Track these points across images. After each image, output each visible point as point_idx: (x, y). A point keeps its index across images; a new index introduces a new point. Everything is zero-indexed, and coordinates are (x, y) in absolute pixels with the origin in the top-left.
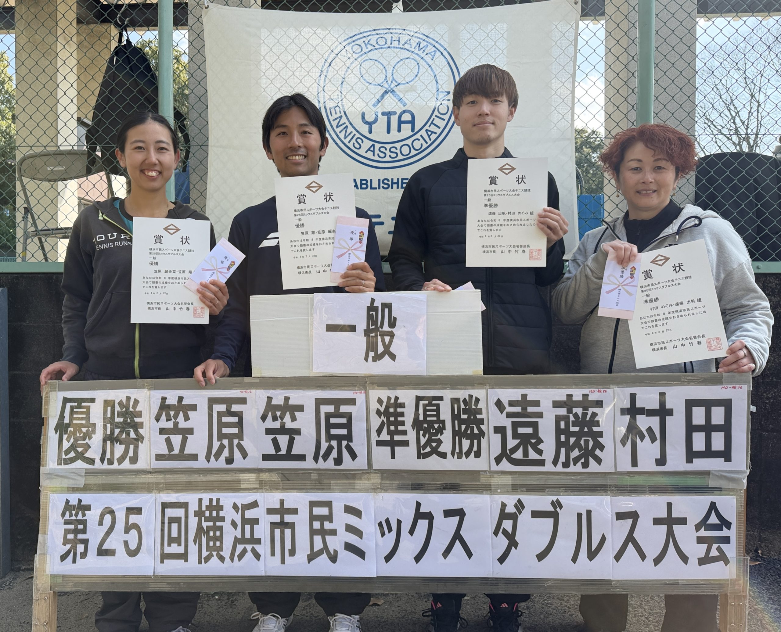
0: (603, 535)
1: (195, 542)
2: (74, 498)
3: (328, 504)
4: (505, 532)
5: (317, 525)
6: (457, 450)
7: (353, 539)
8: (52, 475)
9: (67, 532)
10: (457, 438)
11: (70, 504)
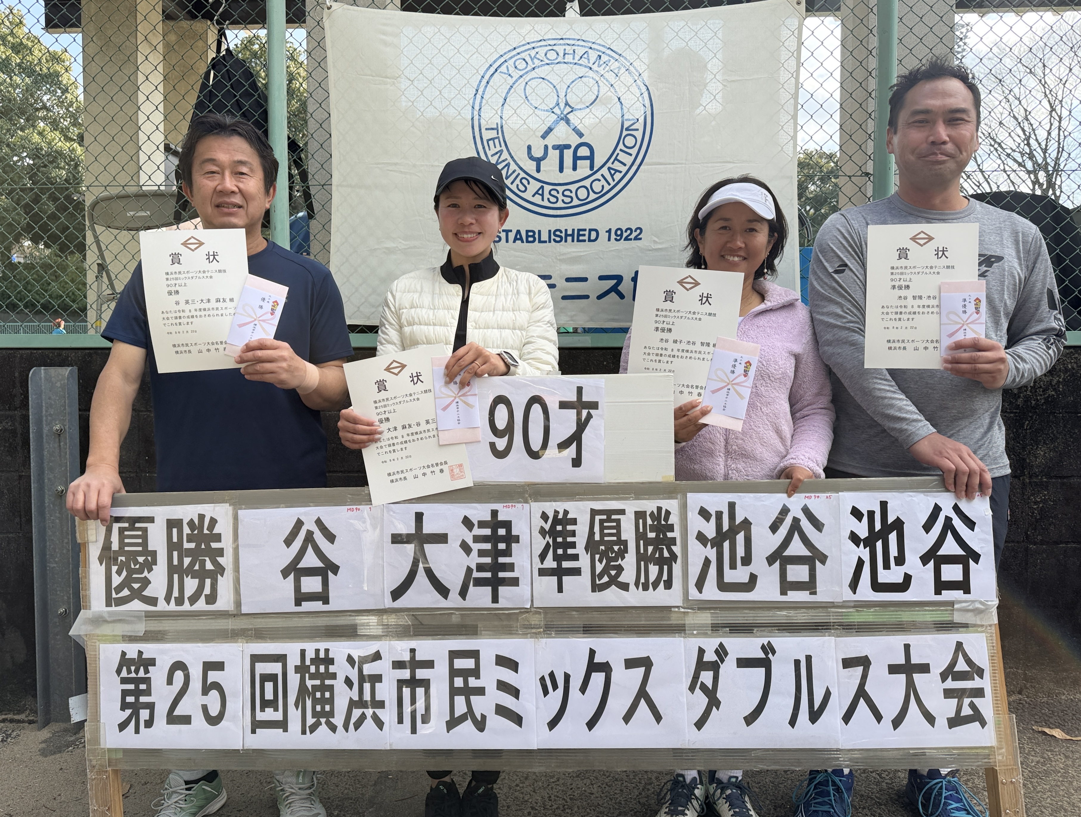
0: (828, 688)
1: (297, 706)
2: (132, 651)
3: (475, 654)
4: (703, 687)
5: (459, 682)
6: (642, 580)
7: (507, 700)
8: (98, 620)
9: (125, 693)
10: (642, 563)
11: (127, 657)
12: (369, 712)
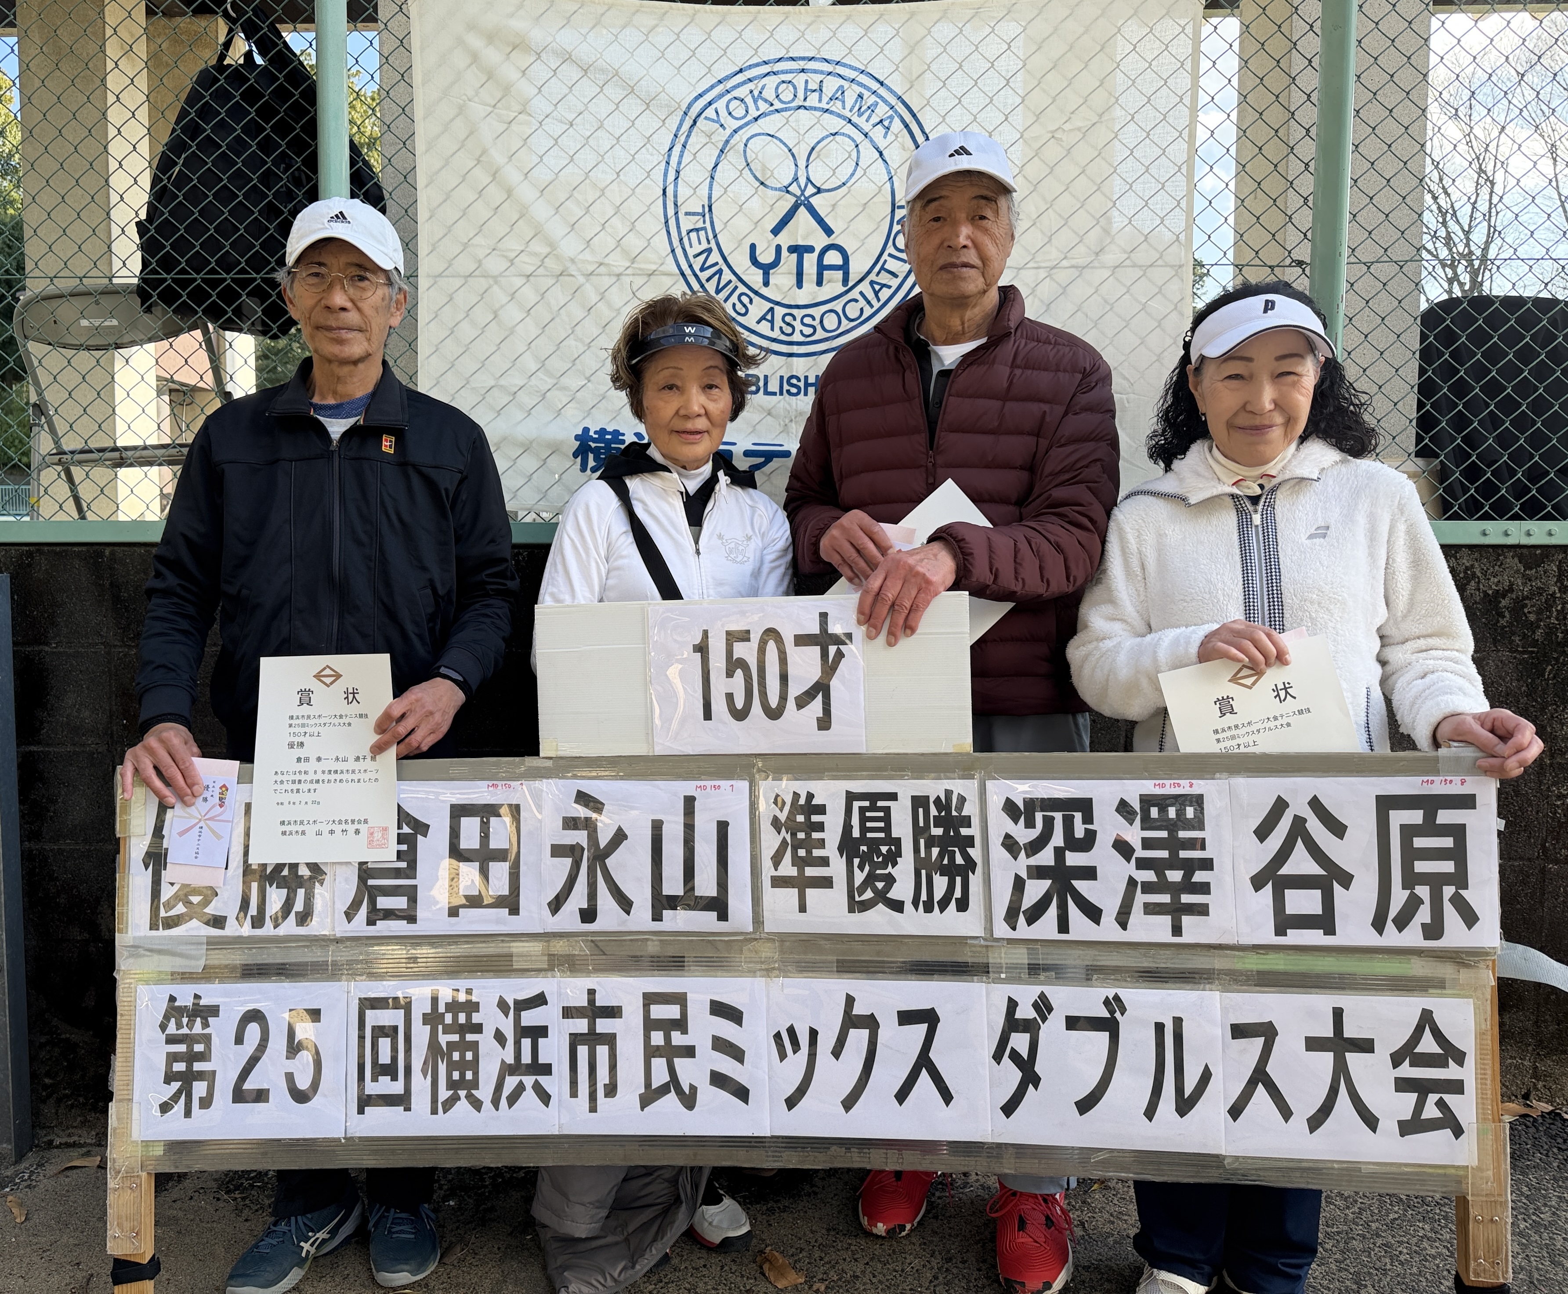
0: (1207, 1066)
1: (425, 1074)
2: (185, 996)
3: (680, 999)
4: (1015, 1056)
5: (658, 1038)
6: (924, 897)
7: (726, 1065)
8: (135, 949)
9: (173, 1058)
10: (923, 872)
11: (177, 1004)
12: (529, 1081)
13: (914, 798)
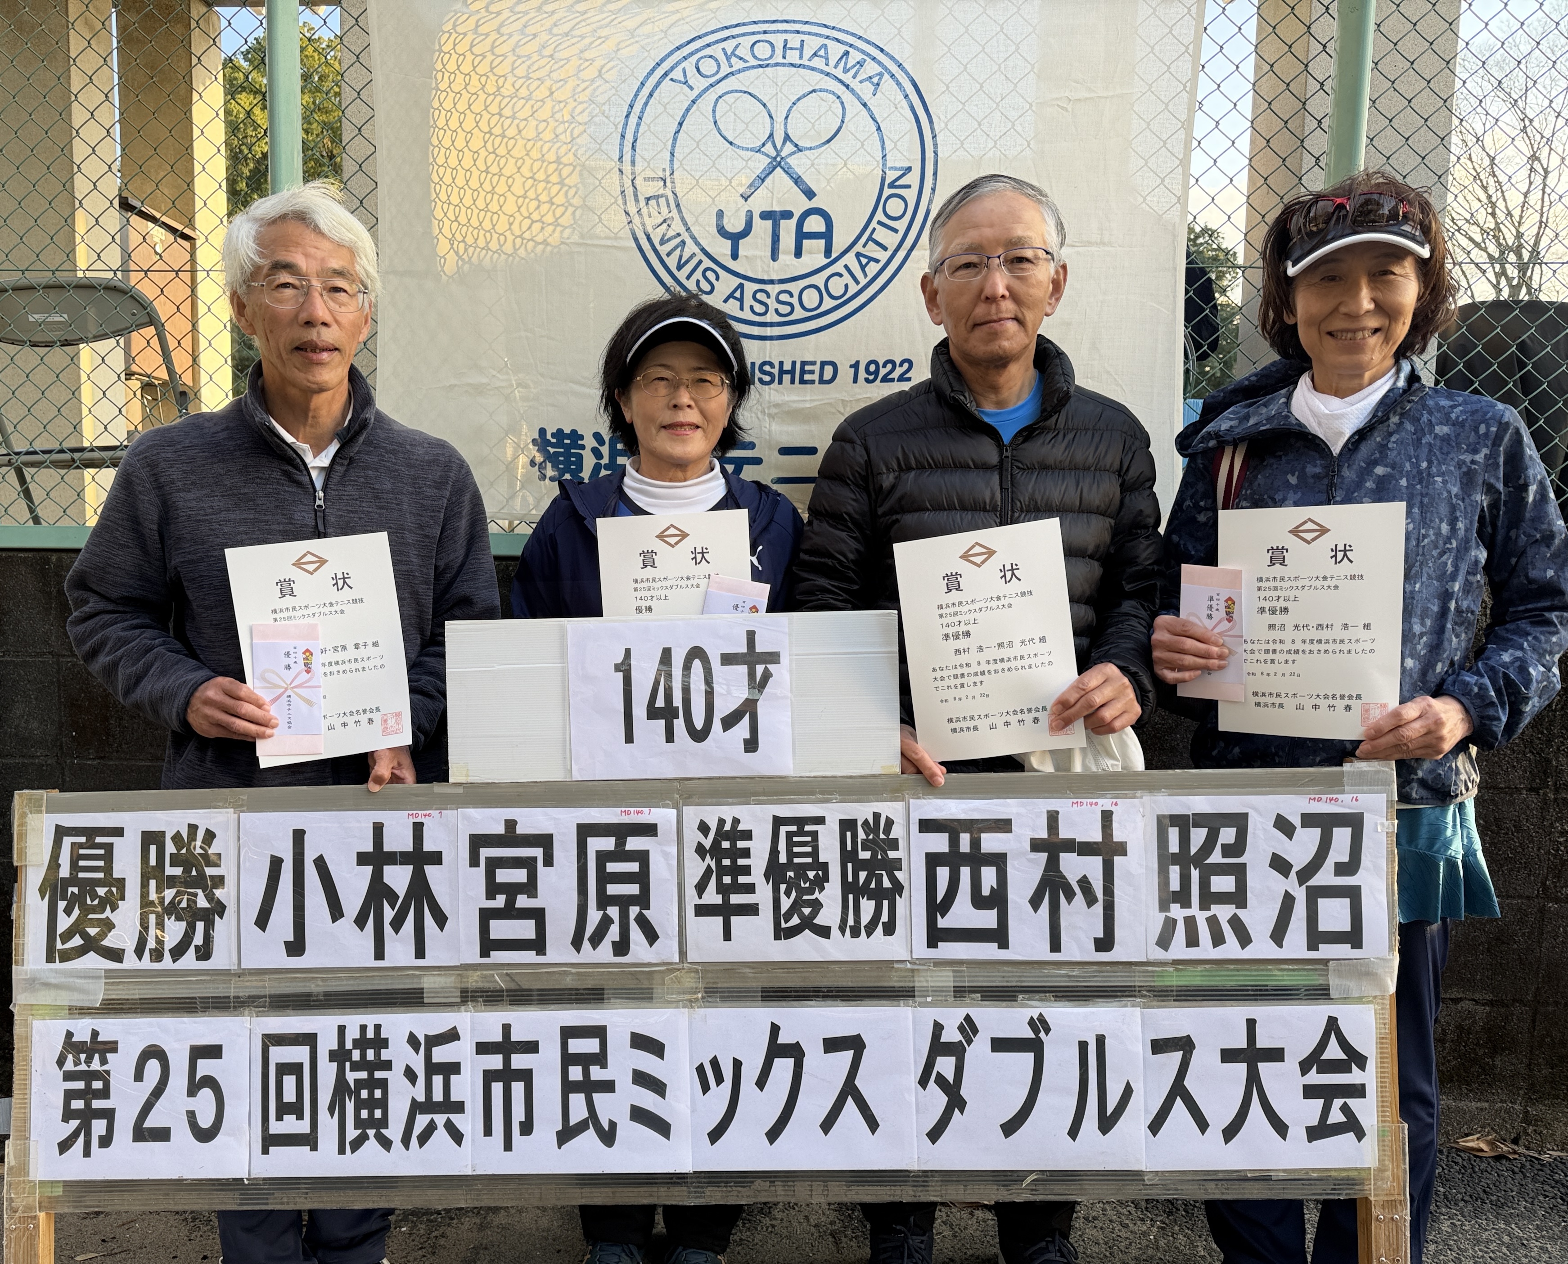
0: (1128, 1084)
1: (331, 1112)
2: (82, 1030)
3: (599, 1032)
4: (941, 1081)
5: (576, 1073)
6: (851, 922)
7: (647, 1100)
8: (34, 983)
9: (70, 1095)
10: (851, 897)
11: (74, 1039)
12: (440, 1119)
13: (842, 822)
